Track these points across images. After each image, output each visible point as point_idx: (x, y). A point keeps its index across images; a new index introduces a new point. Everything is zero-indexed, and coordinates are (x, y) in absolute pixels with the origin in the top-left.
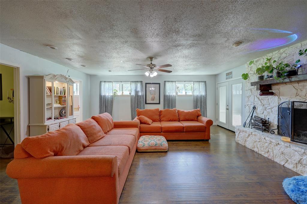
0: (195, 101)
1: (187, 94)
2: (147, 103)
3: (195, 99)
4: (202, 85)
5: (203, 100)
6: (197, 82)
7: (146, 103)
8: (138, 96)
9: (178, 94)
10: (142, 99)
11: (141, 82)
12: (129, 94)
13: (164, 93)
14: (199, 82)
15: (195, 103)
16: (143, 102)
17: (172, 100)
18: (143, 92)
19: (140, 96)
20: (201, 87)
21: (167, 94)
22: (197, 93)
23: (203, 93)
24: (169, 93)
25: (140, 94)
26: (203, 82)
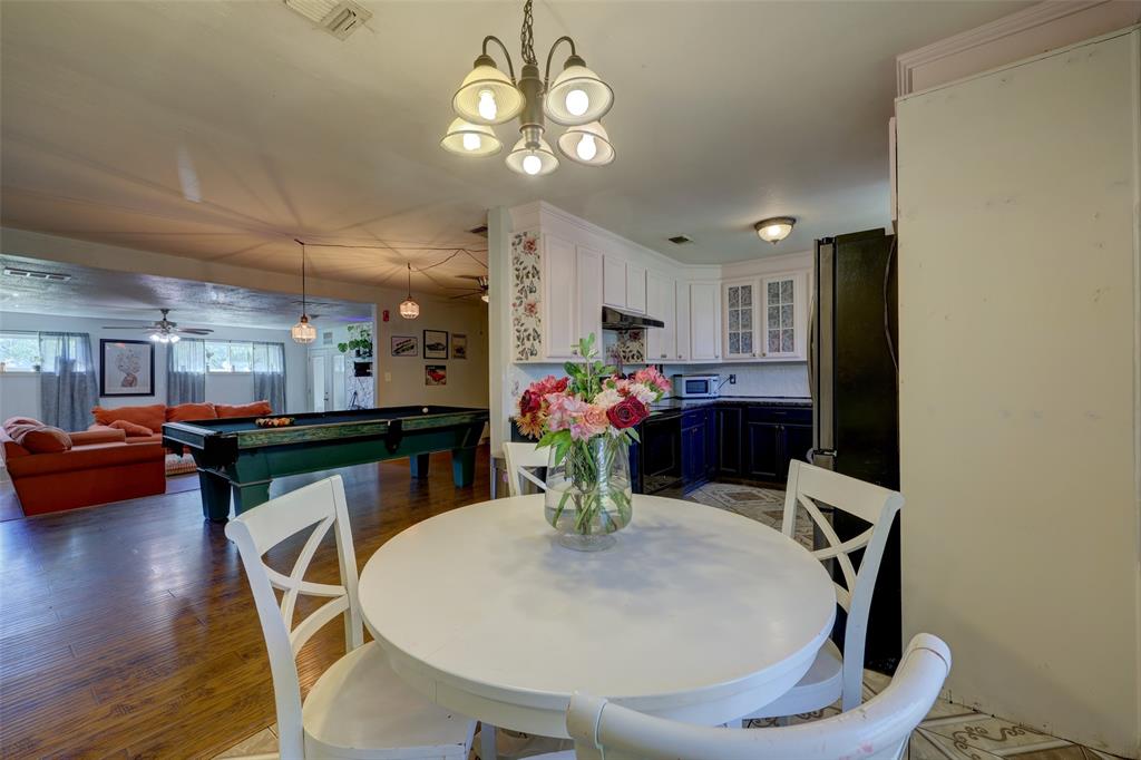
0: (258, 385)
1: (236, 370)
2: (106, 392)
3: (258, 381)
4: (274, 352)
5: (276, 383)
6: (263, 343)
7: (103, 394)
8: (73, 375)
9: (211, 370)
10: (89, 384)
11: (85, 336)
12: (33, 370)
13: (168, 367)
14: (267, 343)
15: (258, 390)
16: (92, 390)
17: (193, 385)
18: (92, 362)
19: (81, 374)
20: (271, 355)
21: (178, 368)
22: (261, 368)
23: (278, 369)
24: (183, 367)
25: (80, 368)
26: (277, 344)
